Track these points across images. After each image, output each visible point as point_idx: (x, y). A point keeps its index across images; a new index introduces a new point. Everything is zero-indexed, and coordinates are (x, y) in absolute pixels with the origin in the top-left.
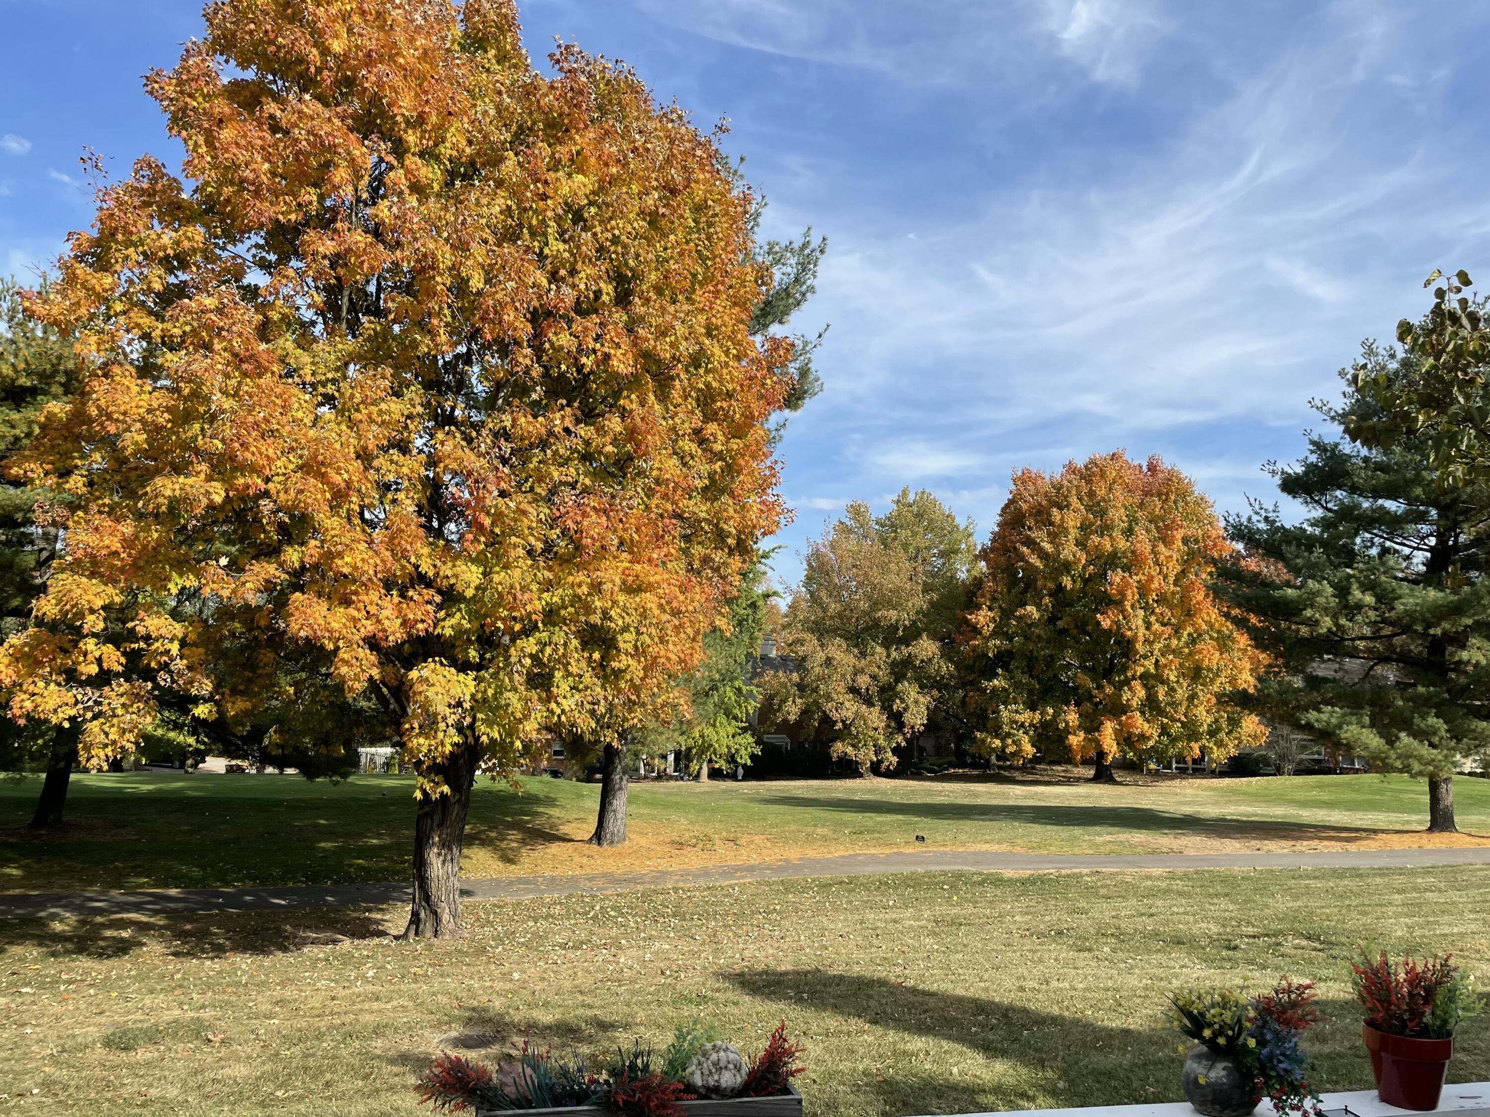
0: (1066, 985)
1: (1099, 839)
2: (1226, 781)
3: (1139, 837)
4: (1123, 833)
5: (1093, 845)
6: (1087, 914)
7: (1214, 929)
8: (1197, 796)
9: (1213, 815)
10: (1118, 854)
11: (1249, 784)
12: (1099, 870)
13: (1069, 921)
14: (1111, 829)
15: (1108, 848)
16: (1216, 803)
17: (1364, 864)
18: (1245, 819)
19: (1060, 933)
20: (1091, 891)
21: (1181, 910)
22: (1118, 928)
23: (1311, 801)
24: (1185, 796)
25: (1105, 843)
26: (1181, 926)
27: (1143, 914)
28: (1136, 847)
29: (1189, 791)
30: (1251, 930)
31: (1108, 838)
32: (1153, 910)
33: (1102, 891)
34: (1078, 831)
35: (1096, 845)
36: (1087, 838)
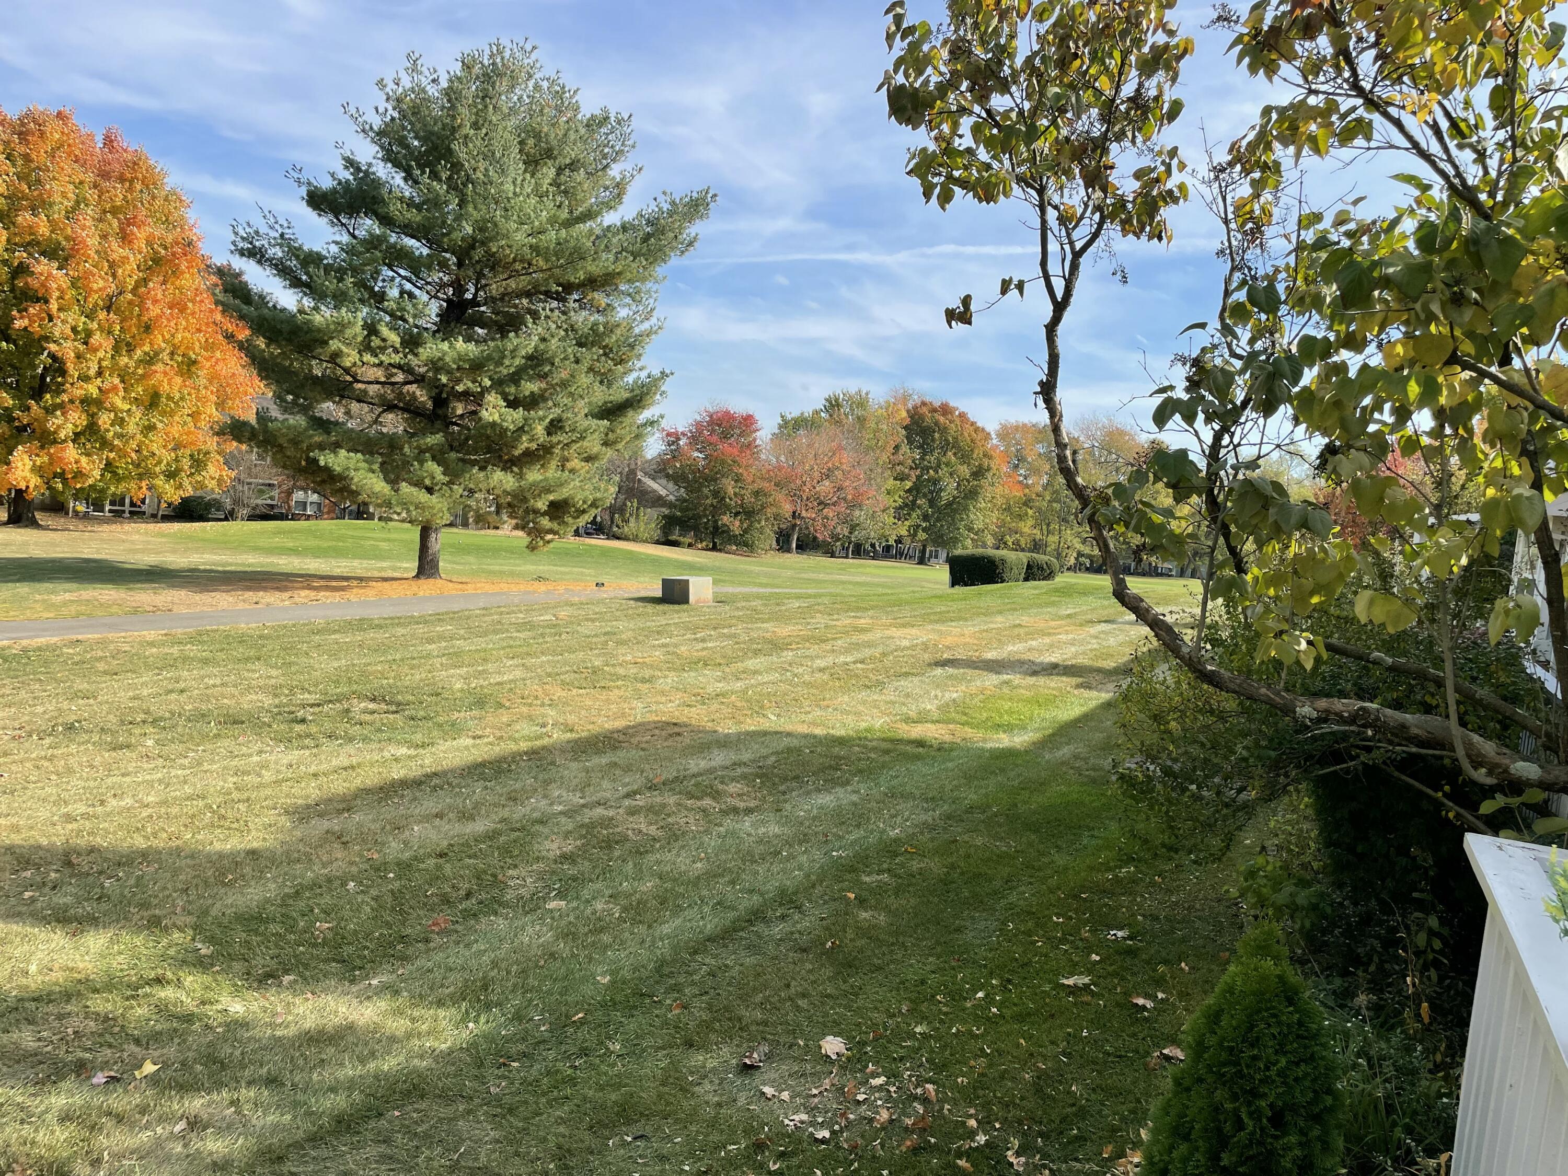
0: (128, 801)
1: (57, 599)
2: (176, 526)
3: (107, 594)
4: (85, 589)
5: (50, 606)
6: (95, 698)
7: (268, 701)
8: (148, 542)
9: (182, 565)
10: (89, 616)
11: (204, 530)
12: (80, 637)
13: (74, 710)
14: (68, 586)
15: (73, 609)
16: (174, 551)
17: (374, 613)
18: (220, 569)
19: (70, 728)
20: (82, 666)
21: (218, 682)
22: (147, 712)
23: (277, 548)
24: (133, 542)
25: (65, 604)
26: (225, 701)
27: (171, 691)
28: (110, 606)
29: (136, 537)
30: (311, 698)
31: (67, 596)
32: (182, 685)
33: (101, 666)
34: (23, 589)
35: (53, 605)
36: (38, 597)
